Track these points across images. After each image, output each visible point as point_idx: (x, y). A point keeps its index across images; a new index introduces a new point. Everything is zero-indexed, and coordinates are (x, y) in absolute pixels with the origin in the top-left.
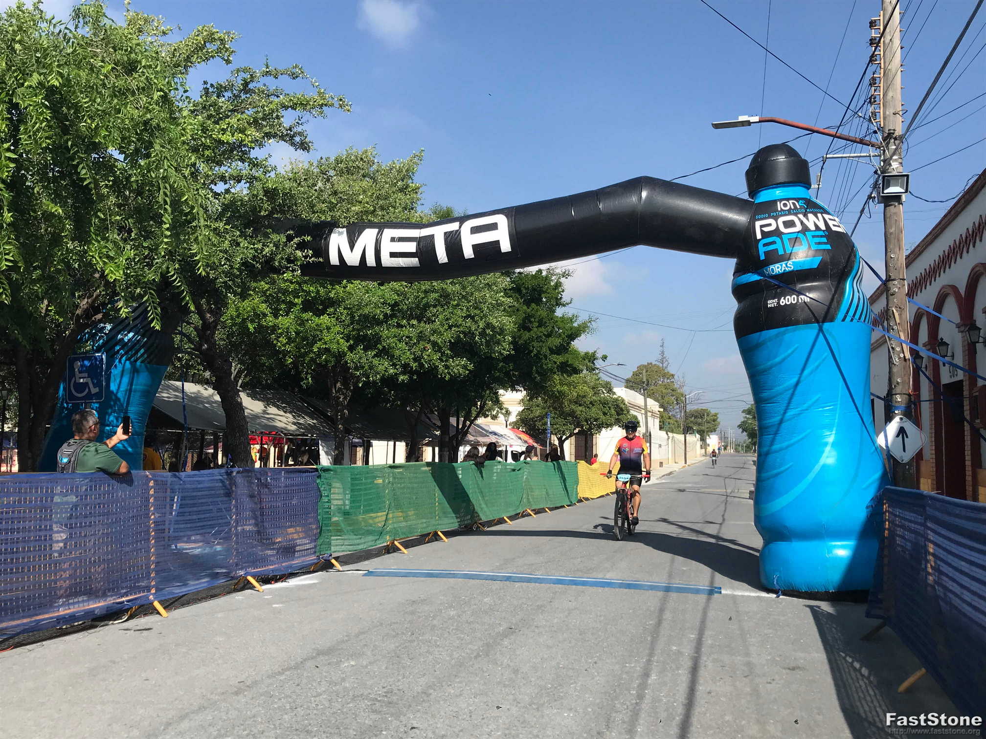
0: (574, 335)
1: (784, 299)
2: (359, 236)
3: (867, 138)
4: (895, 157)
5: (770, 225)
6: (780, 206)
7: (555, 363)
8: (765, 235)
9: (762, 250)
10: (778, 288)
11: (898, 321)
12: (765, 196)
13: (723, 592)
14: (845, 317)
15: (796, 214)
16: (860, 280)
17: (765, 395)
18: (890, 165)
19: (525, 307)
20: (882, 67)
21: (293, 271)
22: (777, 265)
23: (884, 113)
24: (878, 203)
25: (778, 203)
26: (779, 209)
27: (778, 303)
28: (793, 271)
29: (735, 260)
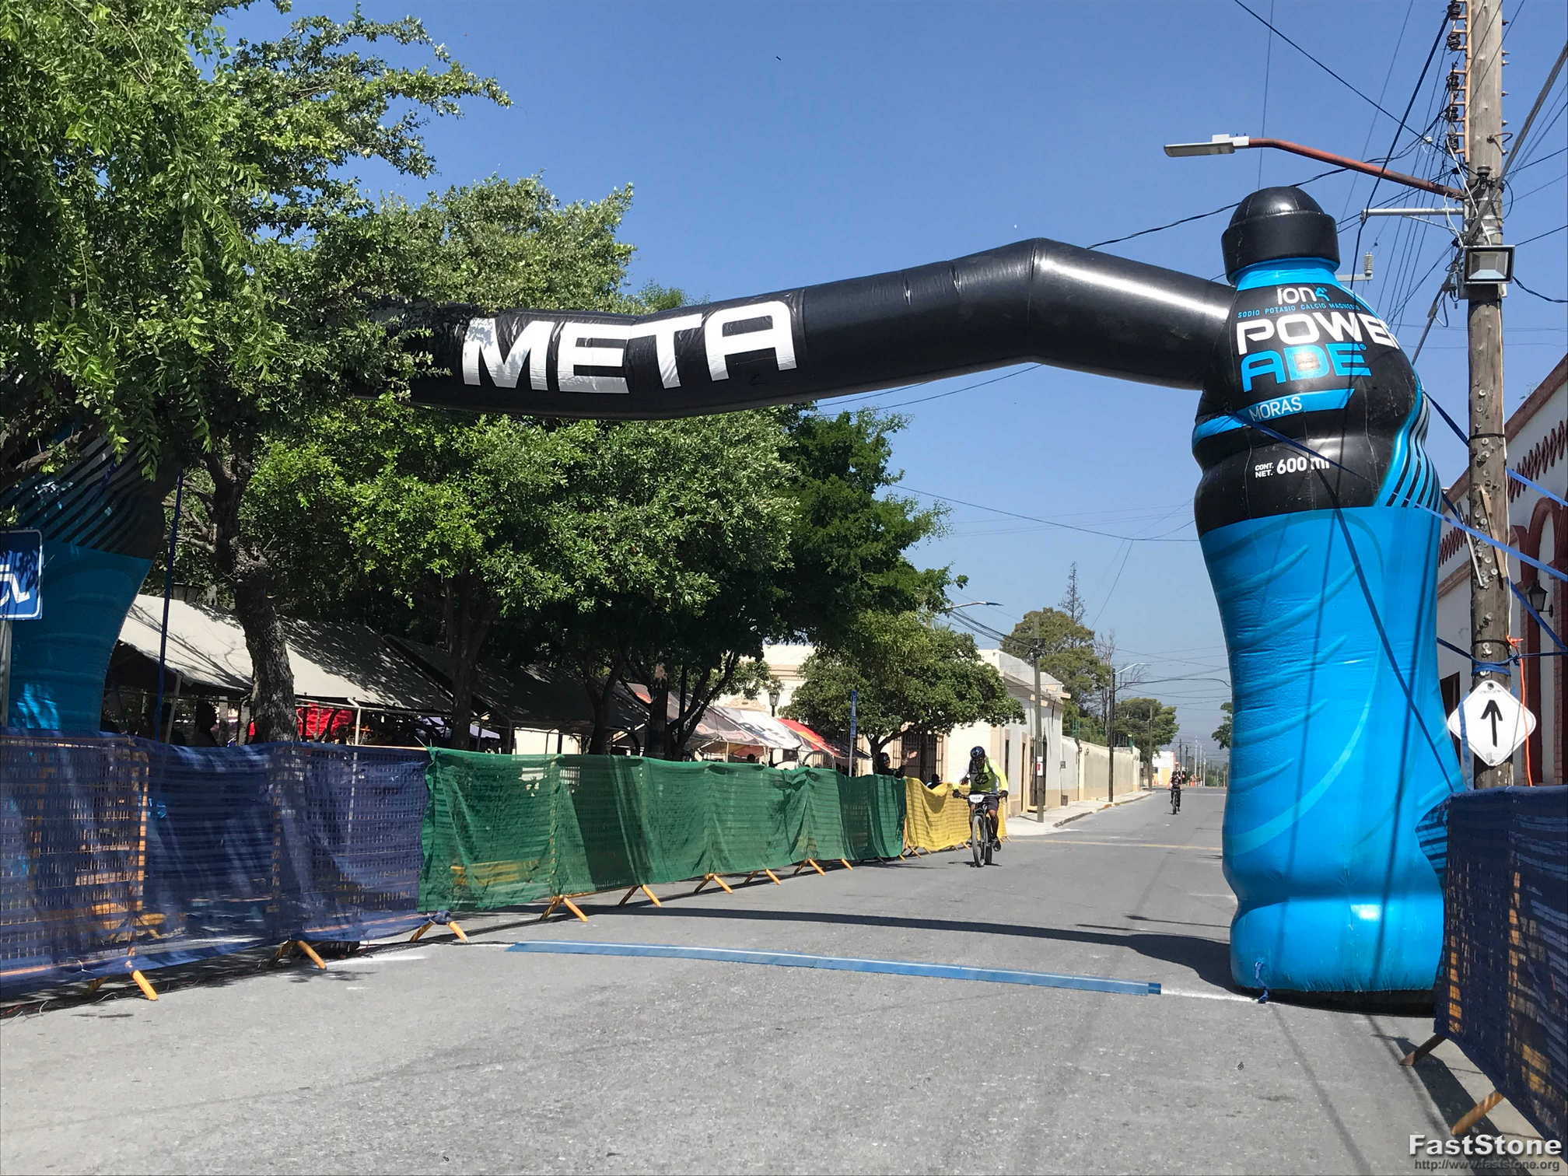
0: (908, 535)
1: (1285, 463)
2: (518, 333)
3: (1441, 182)
4: (1487, 217)
5: (1262, 329)
6: (1281, 296)
7: (871, 588)
8: (1253, 346)
9: (1247, 374)
10: (1272, 444)
11: (1489, 510)
12: (1253, 280)
13: (1163, 991)
14: (1393, 497)
15: (1309, 312)
16: (1423, 434)
17: (1247, 635)
18: (1480, 230)
19: (818, 482)
20: (1470, 55)
21: (397, 389)
22: (1273, 402)
23: (1472, 138)
24: (1460, 298)
25: (1279, 291)
26: (1280, 302)
27: (1274, 470)
28: (1301, 413)
29: (1201, 392)
